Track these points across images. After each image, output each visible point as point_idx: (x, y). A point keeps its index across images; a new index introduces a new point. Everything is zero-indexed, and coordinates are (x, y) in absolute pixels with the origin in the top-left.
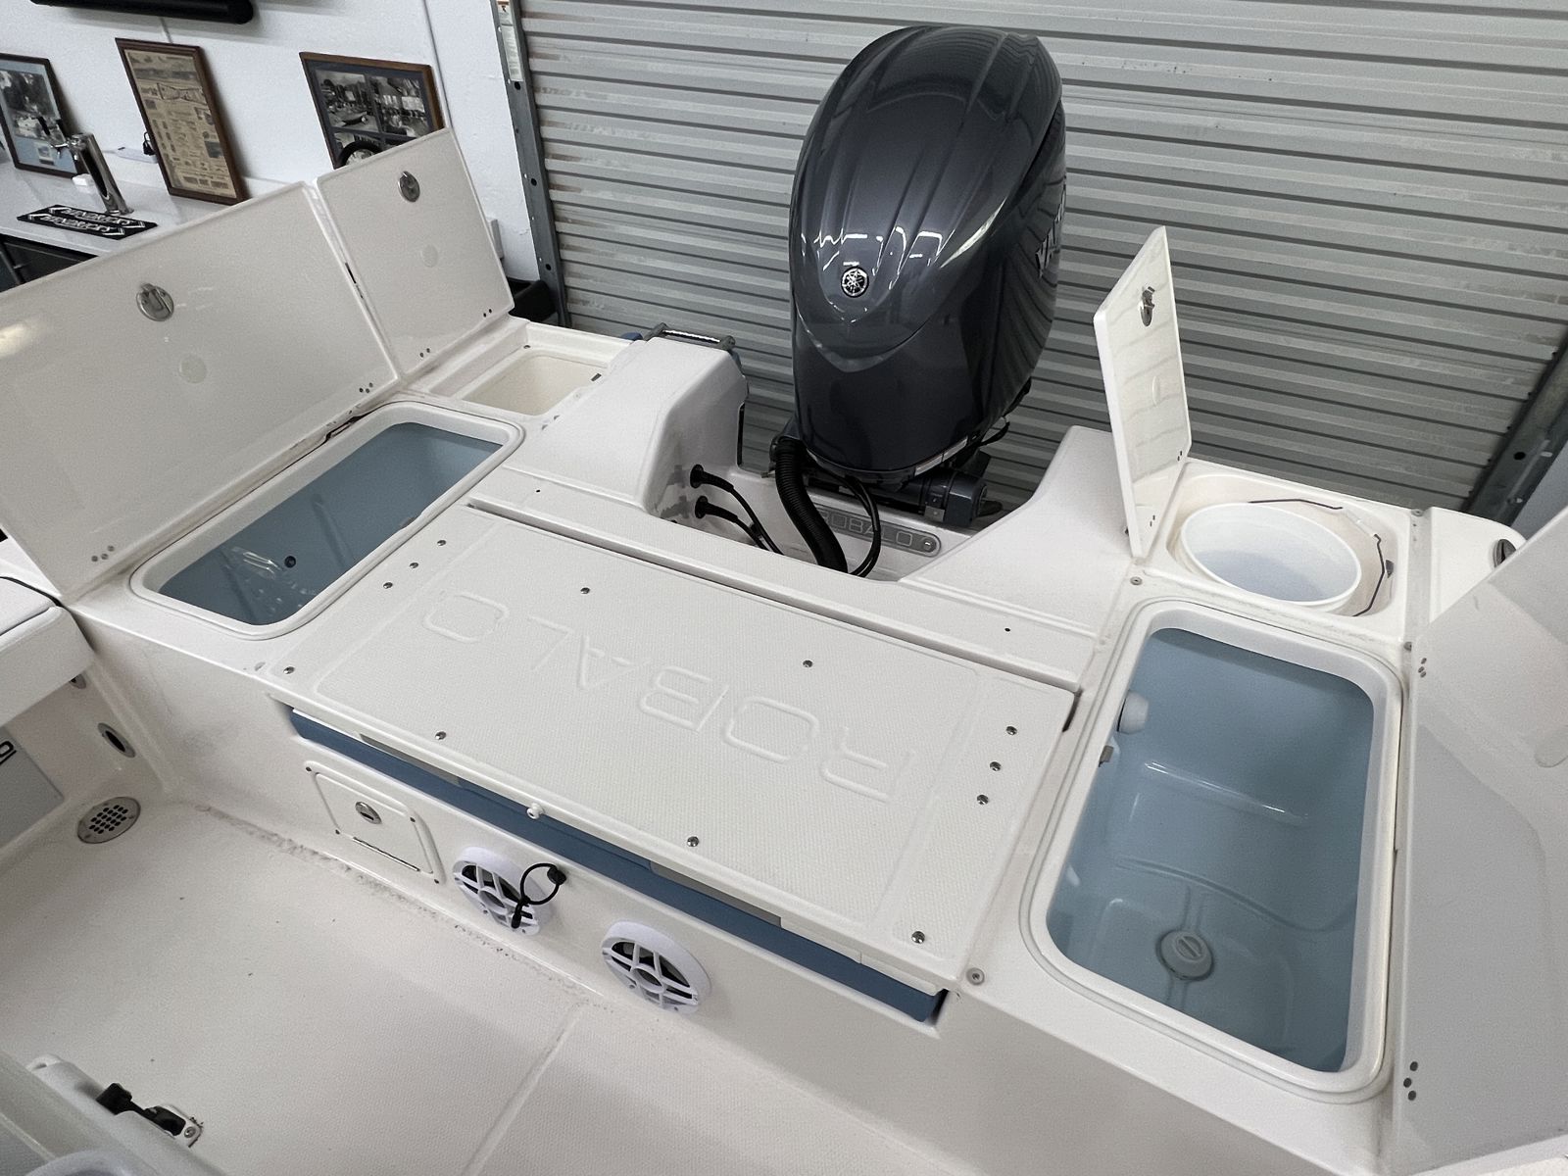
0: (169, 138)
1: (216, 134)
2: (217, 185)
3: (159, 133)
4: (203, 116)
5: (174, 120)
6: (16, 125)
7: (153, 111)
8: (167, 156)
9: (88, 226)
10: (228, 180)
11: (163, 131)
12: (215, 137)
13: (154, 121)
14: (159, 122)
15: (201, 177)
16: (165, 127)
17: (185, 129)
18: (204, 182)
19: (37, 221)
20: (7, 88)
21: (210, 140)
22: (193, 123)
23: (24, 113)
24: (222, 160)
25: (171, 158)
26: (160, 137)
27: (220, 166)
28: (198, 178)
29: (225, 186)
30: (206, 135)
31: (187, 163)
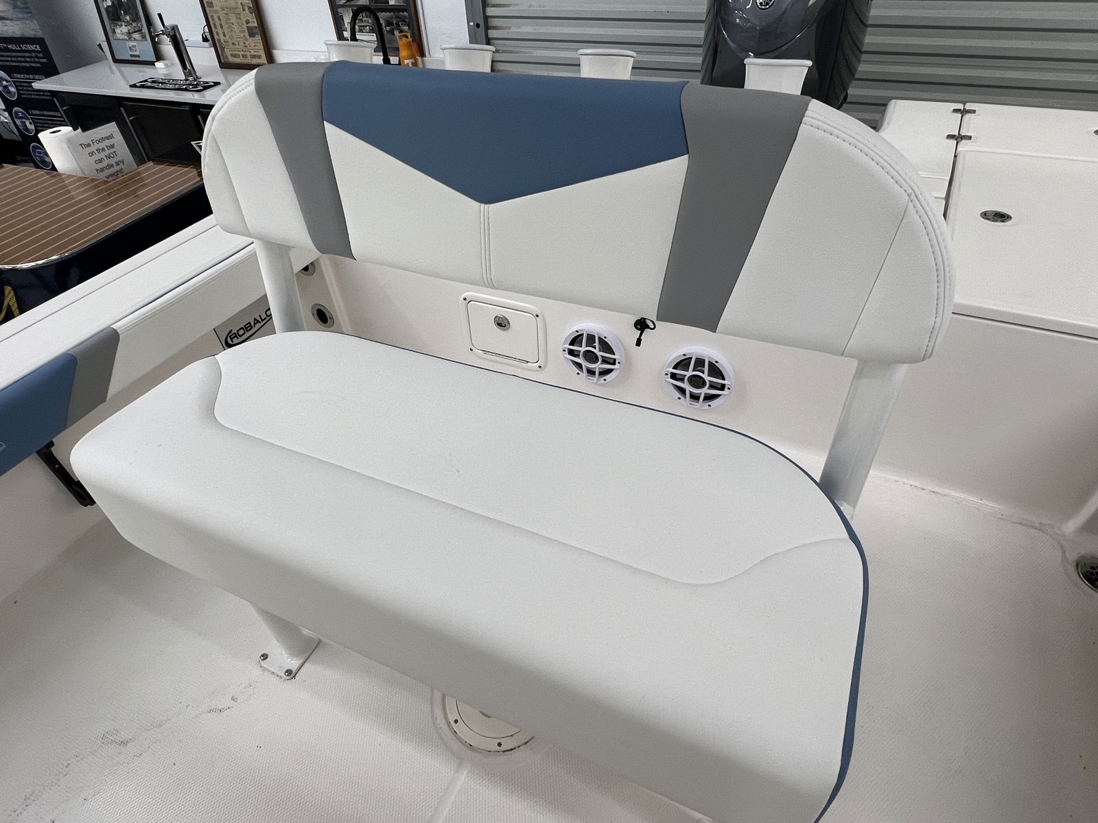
0: (222, 27)
1: (255, 21)
2: (253, 57)
3: (215, 24)
4: (246, 9)
5: (225, 14)
6: (114, 32)
7: (211, 9)
8: (219, 40)
9: (177, 86)
10: (262, 53)
11: (218, 23)
12: (254, 22)
13: (212, 16)
14: (215, 16)
15: (243, 53)
16: (219, 19)
17: (233, 19)
18: (245, 56)
19: (143, 87)
20: (108, 7)
21: (249, 25)
22: (239, 14)
23: (119, 23)
24: (258, 38)
25: (222, 41)
26: (216, 27)
27: (257, 43)
28: (241, 53)
29: (259, 57)
30: (248, 22)
31: (233, 44)
